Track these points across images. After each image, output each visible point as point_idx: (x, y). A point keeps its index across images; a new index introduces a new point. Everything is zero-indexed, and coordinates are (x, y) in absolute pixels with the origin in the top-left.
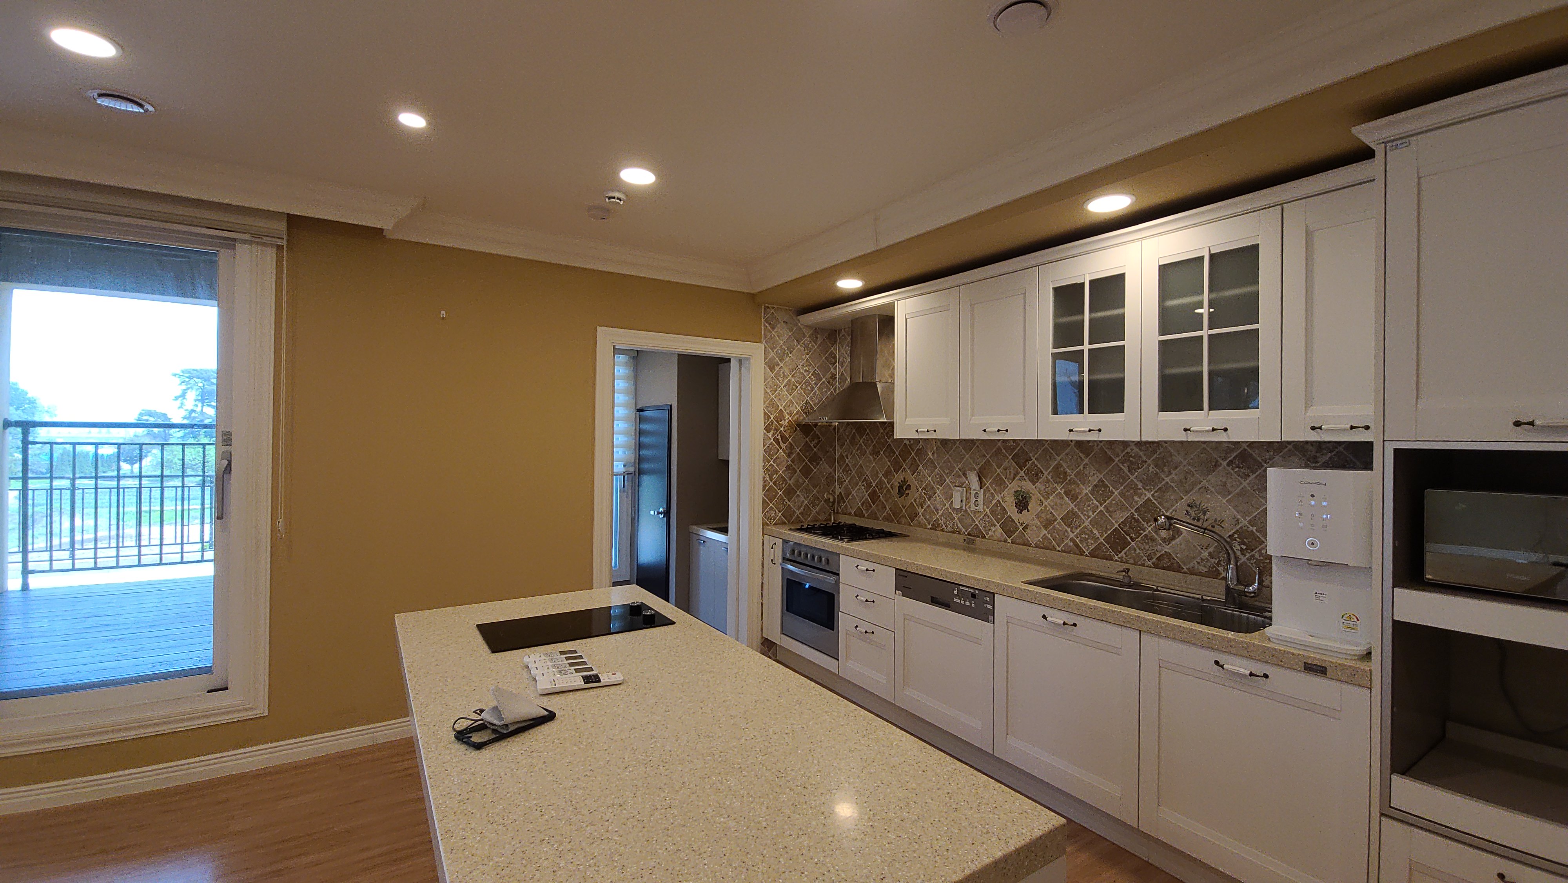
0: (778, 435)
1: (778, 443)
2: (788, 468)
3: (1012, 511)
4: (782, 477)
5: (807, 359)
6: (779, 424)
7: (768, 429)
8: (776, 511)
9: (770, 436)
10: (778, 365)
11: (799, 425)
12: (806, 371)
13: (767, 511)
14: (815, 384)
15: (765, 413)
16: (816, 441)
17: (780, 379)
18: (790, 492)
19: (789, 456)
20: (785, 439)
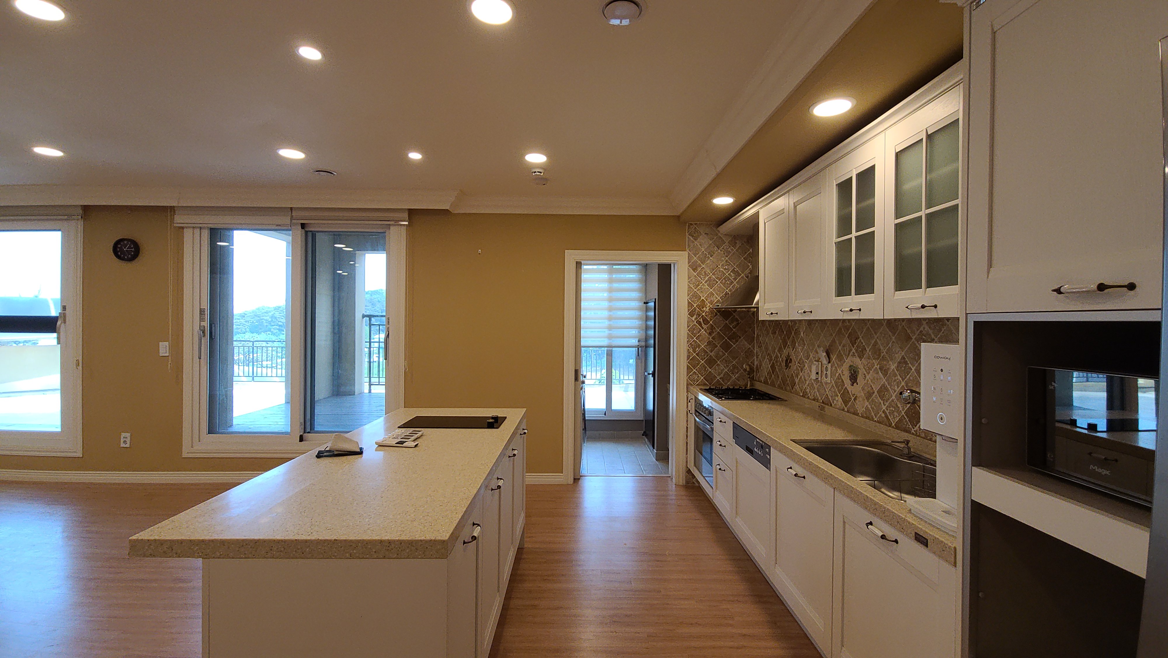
0: (700, 319)
1: (700, 324)
2: (709, 343)
3: (847, 382)
4: (704, 350)
5: (726, 261)
6: (701, 310)
7: (691, 314)
8: (699, 375)
9: (693, 319)
10: (700, 266)
11: (719, 311)
12: (725, 269)
13: (691, 375)
14: (734, 279)
15: (689, 303)
16: (735, 323)
17: (702, 277)
18: (711, 362)
19: (710, 334)
20: (706, 321)
